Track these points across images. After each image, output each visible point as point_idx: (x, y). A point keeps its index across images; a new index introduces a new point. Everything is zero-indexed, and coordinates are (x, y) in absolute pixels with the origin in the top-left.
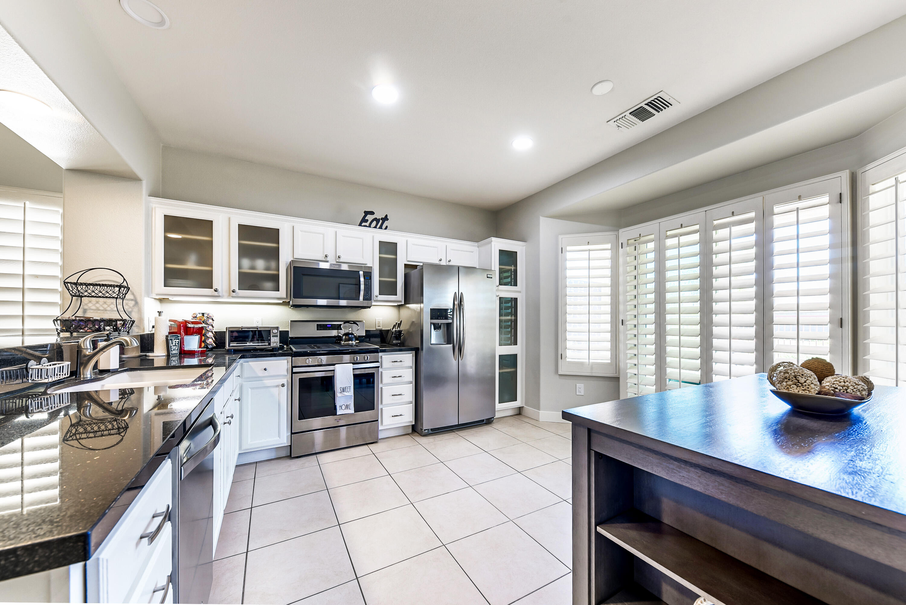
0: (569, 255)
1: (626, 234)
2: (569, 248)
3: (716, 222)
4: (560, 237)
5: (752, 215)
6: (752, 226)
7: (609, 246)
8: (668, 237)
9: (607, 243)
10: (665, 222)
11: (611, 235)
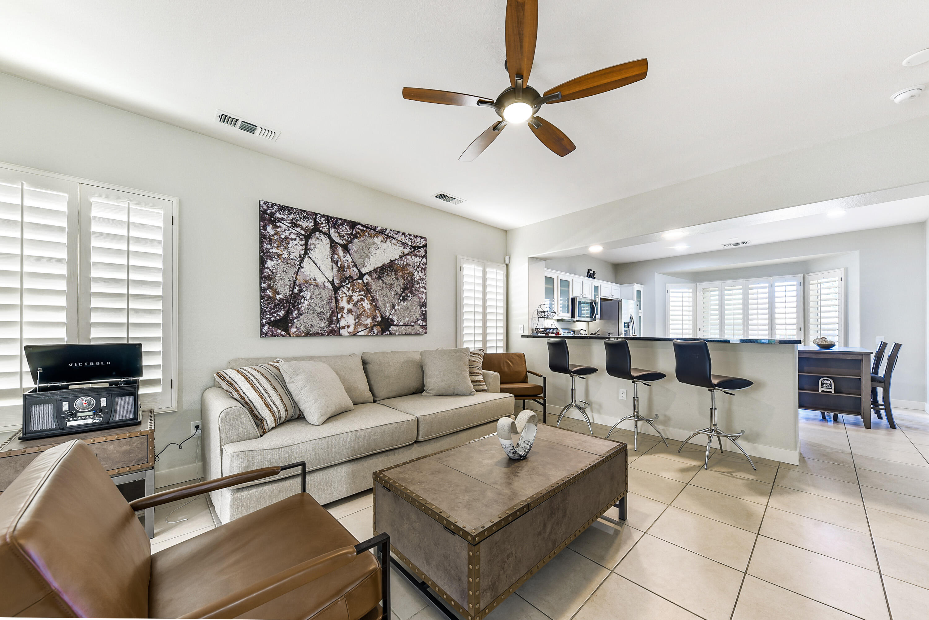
0: (671, 294)
1: (701, 286)
2: (671, 290)
3: (750, 286)
4: (667, 285)
5: (767, 285)
6: (767, 290)
7: (691, 290)
8: (726, 290)
9: (690, 289)
10: (724, 282)
11: (693, 285)
